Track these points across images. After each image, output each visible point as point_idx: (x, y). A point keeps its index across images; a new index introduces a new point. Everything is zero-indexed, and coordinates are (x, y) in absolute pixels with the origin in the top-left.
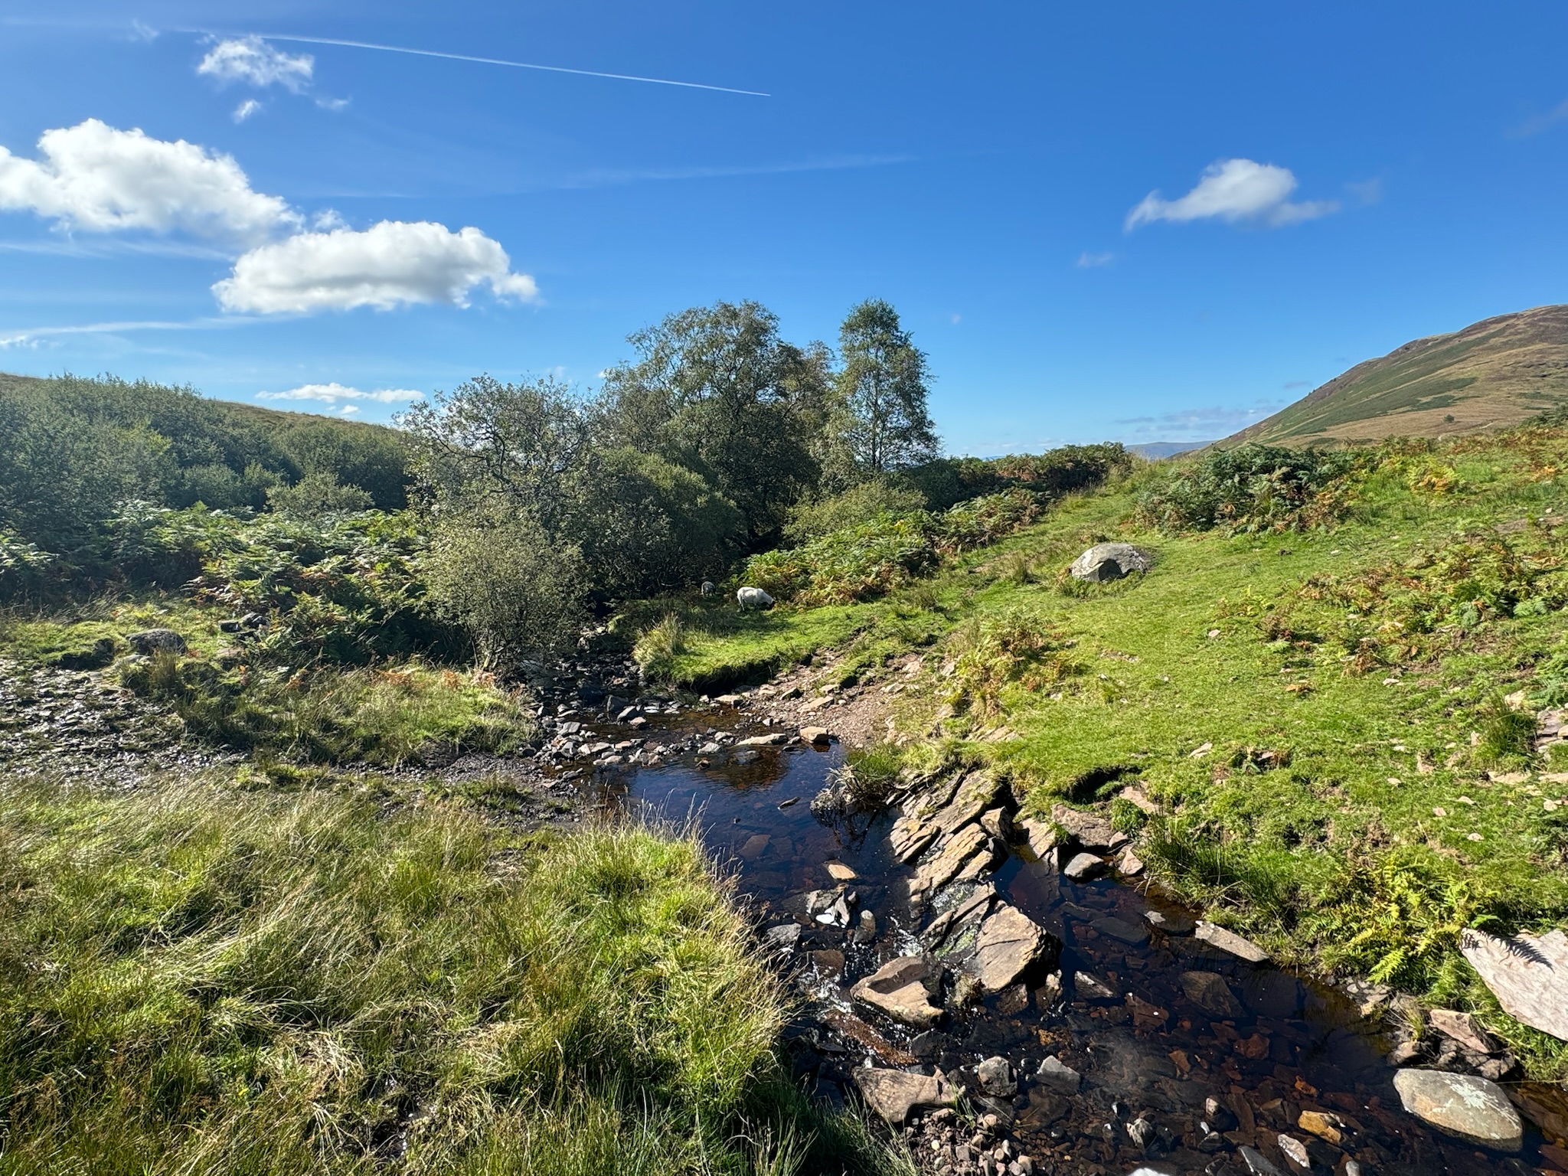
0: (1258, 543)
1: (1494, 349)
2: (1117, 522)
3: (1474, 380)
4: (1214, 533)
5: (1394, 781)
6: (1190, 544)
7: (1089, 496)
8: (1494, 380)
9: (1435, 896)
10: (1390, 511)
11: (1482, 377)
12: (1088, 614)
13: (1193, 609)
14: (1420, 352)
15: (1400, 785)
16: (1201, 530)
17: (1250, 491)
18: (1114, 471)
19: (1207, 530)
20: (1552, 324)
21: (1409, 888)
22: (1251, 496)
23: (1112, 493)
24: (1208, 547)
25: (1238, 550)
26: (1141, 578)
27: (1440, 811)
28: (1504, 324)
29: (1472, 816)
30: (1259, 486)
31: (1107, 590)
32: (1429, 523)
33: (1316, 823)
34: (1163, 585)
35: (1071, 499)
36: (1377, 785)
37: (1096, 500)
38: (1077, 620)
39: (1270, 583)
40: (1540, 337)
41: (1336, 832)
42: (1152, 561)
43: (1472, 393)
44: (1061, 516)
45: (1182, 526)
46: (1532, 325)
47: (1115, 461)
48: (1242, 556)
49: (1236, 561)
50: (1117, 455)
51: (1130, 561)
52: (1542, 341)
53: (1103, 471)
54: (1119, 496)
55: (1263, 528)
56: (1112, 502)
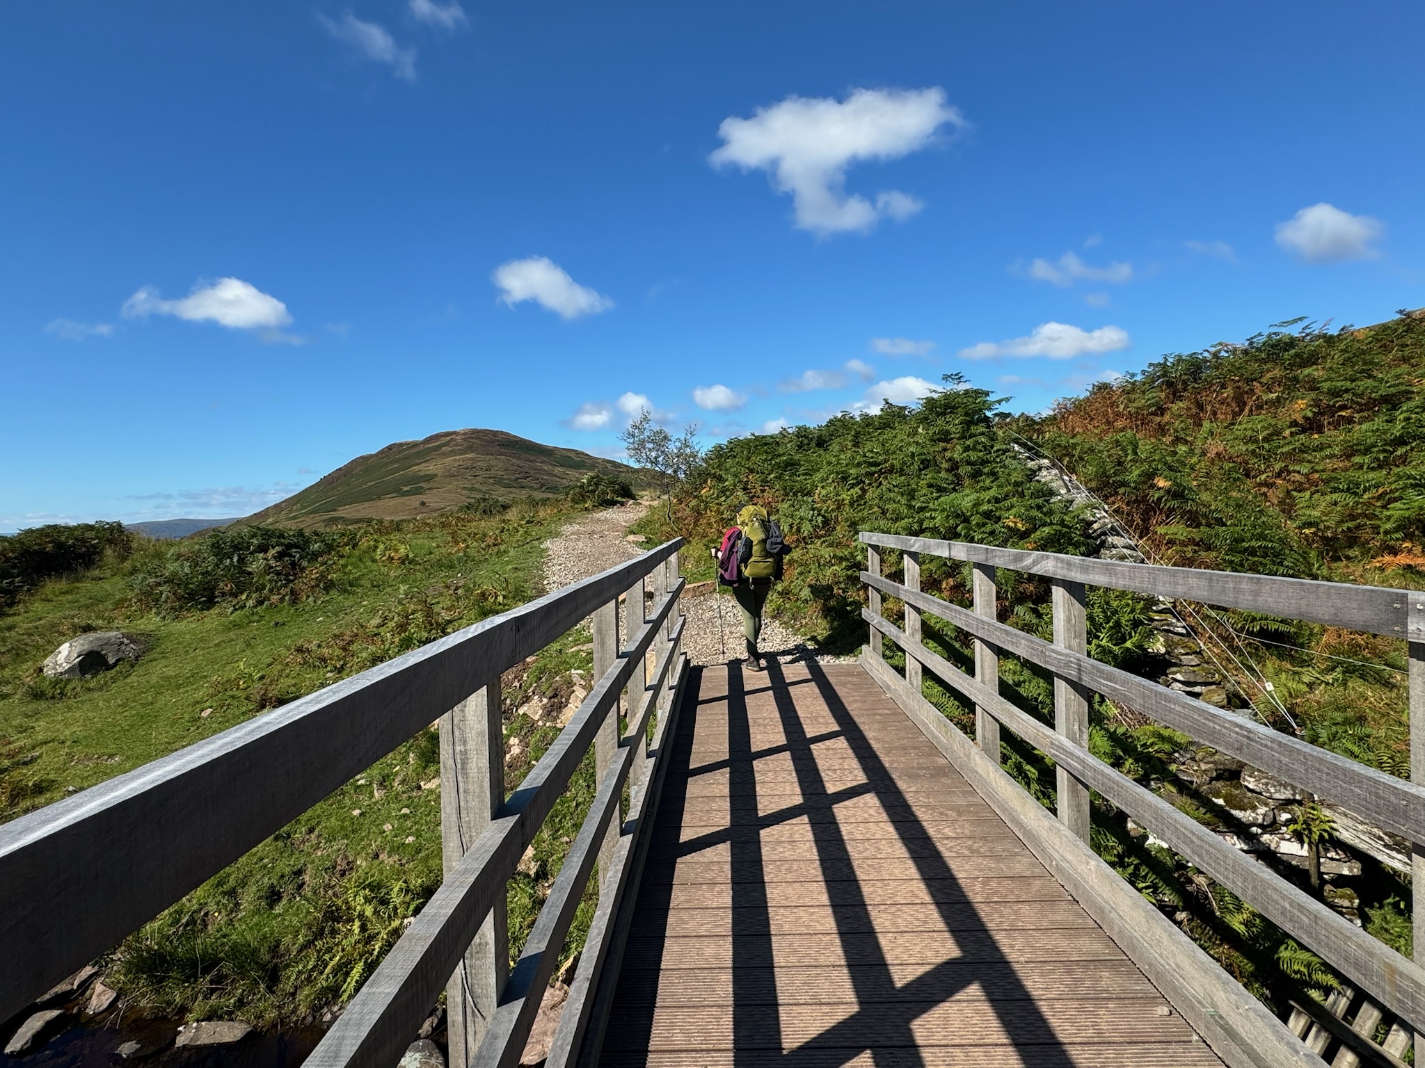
0: (256, 618)
1: (445, 455)
2: (110, 607)
3: (435, 475)
4: (215, 611)
5: (356, 812)
6: (189, 625)
7: (78, 581)
8: (447, 476)
9: (384, 902)
10: (362, 582)
11: (440, 474)
12: (60, 718)
13: (187, 691)
14: (400, 452)
15: (361, 814)
16: (202, 610)
17: (250, 570)
18: (109, 551)
19: (208, 609)
20: (476, 441)
21: (366, 902)
22: (250, 573)
23: (108, 575)
24: (207, 626)
25: (237, 626)
26: (132, 666)
27: (387, 827)
28: (449, 438)
29: (409, 823)
30: (256, 564)
31: (92, 684)
32: (388, 589)
33: (295, 873)
34: (158, 670)
35: (52, 586)
36: (343, 821)
37: (87, 585)
38: (42, 728)
39: (262, 655)
40: (470, 449)
41: (311, 877)
42: (146, 646)
43: (435, 486)
44: (38, 607)
45: (181, 607)
46: (465, 440)
47: (110, 542)
48: (239, 632)
49: (234, 637)
50: (115, 535)
51: (119, 650)
52: (472, 452)
53: (94, 553)
54: (117, 578)
55: (260, 603)
56: (107, 586)
